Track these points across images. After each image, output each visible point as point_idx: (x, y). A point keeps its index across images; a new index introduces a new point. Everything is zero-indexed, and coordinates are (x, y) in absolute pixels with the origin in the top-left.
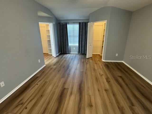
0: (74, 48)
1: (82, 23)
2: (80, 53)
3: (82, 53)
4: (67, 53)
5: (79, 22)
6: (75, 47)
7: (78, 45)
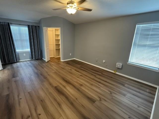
0: (25, 55)
1: (32, 26)
2: (34, 59)
3: (36, 59)
4: (16, 61)
5: (28, 25)
6: (26, 53)
7: (29, 50)
